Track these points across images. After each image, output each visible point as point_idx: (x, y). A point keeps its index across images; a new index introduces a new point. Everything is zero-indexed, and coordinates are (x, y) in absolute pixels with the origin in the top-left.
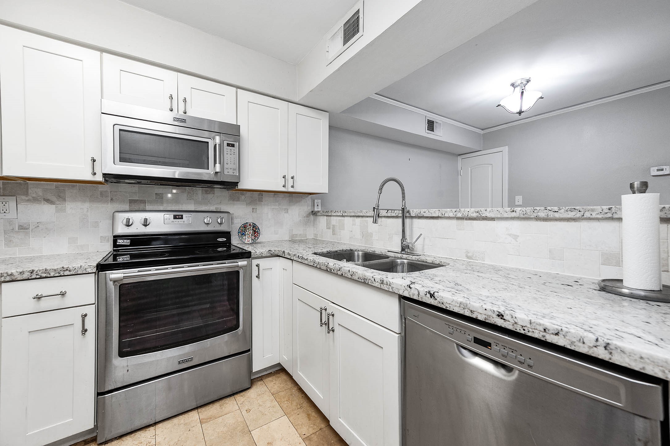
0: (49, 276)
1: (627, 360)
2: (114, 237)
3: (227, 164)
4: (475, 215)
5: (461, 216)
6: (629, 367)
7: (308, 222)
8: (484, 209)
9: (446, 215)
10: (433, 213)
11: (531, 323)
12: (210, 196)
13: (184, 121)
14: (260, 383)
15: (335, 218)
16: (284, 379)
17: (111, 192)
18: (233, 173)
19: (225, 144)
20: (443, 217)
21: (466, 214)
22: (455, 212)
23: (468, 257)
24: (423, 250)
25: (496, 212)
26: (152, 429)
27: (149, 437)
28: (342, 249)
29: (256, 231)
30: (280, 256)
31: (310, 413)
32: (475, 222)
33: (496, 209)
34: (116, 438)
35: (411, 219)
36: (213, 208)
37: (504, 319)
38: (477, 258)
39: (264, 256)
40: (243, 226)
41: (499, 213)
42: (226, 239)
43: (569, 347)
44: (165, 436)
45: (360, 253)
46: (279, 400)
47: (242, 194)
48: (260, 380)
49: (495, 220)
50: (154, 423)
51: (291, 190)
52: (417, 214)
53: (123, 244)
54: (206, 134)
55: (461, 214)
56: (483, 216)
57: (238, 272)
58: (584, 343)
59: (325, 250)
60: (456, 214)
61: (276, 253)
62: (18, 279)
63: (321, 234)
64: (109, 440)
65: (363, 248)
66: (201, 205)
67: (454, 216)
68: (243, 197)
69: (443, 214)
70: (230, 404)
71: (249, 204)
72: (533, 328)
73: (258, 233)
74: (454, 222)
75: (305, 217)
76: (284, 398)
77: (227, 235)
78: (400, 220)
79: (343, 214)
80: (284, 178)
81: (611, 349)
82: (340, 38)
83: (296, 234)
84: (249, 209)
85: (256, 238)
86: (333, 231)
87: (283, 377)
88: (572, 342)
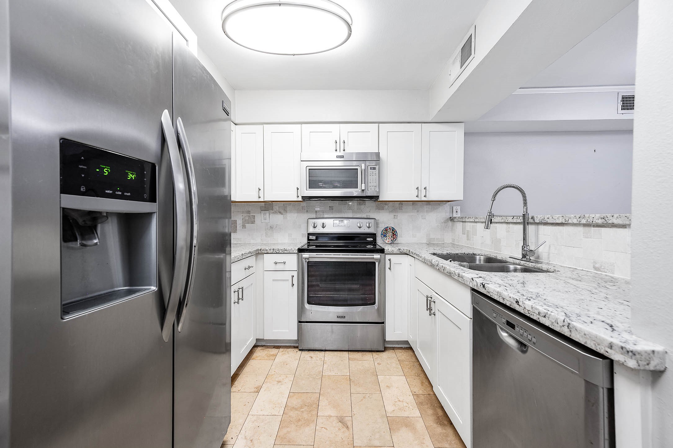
0: (279, 252)
1: (578, 336)
2: (308, 234)
3: (370, 183)
4: (600, 221)
5: (585, 222)
6: (579, 342)
7: (446, 227)
8: (610, 215)
9: (570, 221)
10: (557, 219)
11: (532, 308)
12: (362, 207)
13: (342, 157)
14: (391, 351)
15: (469, 224)
16: (411, 354)
17: (307, 206)
18: (375, 189)
19: (369, 168)
20: (566, 224)
21: (590, 220)
22: (579, 218)
23: (596, 268)
24: (549, 258)
25: (624, 218)
26: (323, 352)
27: (322, 356)
28: (463, 253)
29: (394, 233)
30: (408, 254)
31: (424, 382)
32: (603, 229)
33: (624, 214)
34: (307, 350)
35: (536, 226)
36: (364, 216)
37: (519, 305)
38: (606, 270)
39: (394, 253)
40: (384, 229)
41: (627, 219)
42: (372, 239)
43: (551, 327)
44: (329, 359)
45: (482, 258)
46: (403, 366)
47: (386, 204)
48: (392, 349)
49: (626, 228)
50: (325, 350)
51: (424, 199)
52: (541, 220)
53: (312, 239)
54: (355, 163)
55: (585, 221)
56: (609, 222)
57: (374, 263)
58: (558, 323)
59: (445, 252)
60: (580, 220)
61: (405, 251)
62: (269, 253)
63: (457, 239)
64: (304, 350)
65: (486, 253)
66: (356, 213)
67: (578, 222)
68: (386, 207)
69: (567, 220)
70: (368, 356)
71: (391, 212)
72: (533, 312)
73: (396, 235)
74: (581, 229)
75: (442, 222)
76: (407, 365)
77: (374, 235)
78: (521, 227)
79: (475, 219)
80: (417, 189)
81: (571, 328)
82: (458, 62)
83: (434, 237)
84: (392, 216)
85: (395, 239)
86: (468, 236)
87: (411, 353)
88: (552, 323)
